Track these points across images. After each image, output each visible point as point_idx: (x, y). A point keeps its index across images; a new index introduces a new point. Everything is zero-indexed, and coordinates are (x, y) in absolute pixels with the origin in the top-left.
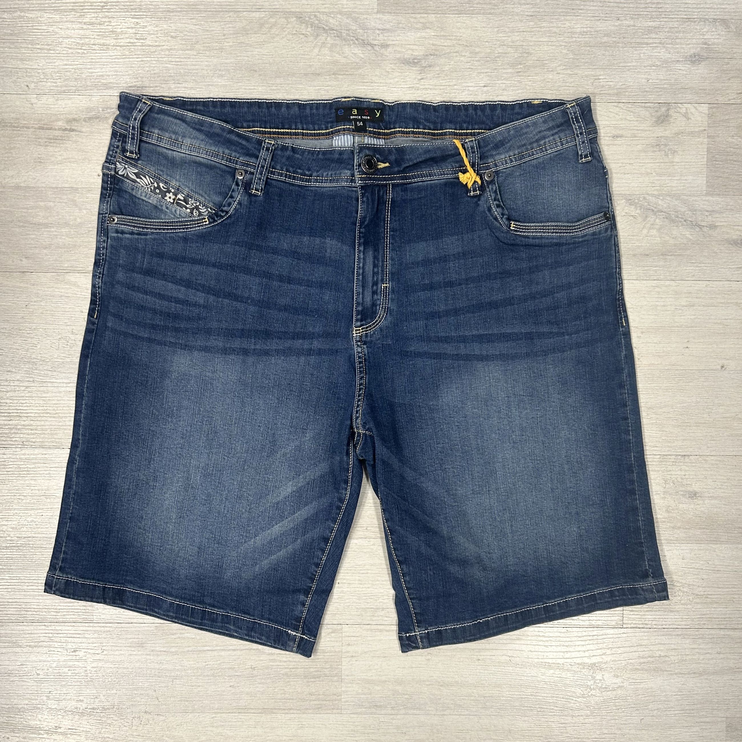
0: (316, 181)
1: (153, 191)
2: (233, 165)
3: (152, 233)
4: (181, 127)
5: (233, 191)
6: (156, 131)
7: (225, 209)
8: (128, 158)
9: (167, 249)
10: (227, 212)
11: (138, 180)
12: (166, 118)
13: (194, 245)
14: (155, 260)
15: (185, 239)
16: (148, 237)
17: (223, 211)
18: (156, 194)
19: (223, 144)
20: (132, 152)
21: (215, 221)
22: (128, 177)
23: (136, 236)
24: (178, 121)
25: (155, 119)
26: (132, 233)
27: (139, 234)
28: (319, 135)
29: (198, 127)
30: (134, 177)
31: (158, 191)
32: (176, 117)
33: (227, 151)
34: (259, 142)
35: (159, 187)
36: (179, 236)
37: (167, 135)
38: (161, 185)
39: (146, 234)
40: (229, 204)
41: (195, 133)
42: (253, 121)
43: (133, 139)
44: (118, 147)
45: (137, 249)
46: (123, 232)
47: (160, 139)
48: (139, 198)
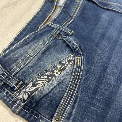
0: (74, 15)
1: (49, 80)
2: (53, 38)
3: (77, 92)
4: (21, 51)
5: (67, 40)
6: (14, 65)
7: (75, 47)
8: (19, 89)
9: (92, 86)
10: (77, 47)
11: (38, 86)
12: (10, 55)
13: (93, 68)
14: (98, 96)
15: (88, 72)
16: (79, 96)
17: (76, 49)
18: (51, 80)
19: (41, 36)
20: (17, 84)
21: (80, 54)
22: (32, 92)
23: (76, 105)
24: (16, 51)
25: (7, 60)
26: (73, 107)
27: (75, 102)
28: (54, 11)
29: (26, 43)
30: (34, 88)
31: (50, 78)
32: (13, 51)
33: (45, 37)
34: (48, 26)
35: (48, 76)
36: (85, 74)
37: (19, 60)
38: (47, 73)
39: (77, 97)
40: (73, 44)
41: (28, 46)
42: (36, 27)
43: (9, 79)
44: (7, 93)
45: (86, 108)
46: (70, 114)
47: (19, 66)
48: (49, 93)
